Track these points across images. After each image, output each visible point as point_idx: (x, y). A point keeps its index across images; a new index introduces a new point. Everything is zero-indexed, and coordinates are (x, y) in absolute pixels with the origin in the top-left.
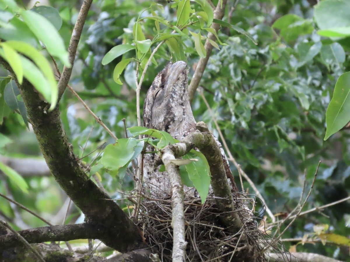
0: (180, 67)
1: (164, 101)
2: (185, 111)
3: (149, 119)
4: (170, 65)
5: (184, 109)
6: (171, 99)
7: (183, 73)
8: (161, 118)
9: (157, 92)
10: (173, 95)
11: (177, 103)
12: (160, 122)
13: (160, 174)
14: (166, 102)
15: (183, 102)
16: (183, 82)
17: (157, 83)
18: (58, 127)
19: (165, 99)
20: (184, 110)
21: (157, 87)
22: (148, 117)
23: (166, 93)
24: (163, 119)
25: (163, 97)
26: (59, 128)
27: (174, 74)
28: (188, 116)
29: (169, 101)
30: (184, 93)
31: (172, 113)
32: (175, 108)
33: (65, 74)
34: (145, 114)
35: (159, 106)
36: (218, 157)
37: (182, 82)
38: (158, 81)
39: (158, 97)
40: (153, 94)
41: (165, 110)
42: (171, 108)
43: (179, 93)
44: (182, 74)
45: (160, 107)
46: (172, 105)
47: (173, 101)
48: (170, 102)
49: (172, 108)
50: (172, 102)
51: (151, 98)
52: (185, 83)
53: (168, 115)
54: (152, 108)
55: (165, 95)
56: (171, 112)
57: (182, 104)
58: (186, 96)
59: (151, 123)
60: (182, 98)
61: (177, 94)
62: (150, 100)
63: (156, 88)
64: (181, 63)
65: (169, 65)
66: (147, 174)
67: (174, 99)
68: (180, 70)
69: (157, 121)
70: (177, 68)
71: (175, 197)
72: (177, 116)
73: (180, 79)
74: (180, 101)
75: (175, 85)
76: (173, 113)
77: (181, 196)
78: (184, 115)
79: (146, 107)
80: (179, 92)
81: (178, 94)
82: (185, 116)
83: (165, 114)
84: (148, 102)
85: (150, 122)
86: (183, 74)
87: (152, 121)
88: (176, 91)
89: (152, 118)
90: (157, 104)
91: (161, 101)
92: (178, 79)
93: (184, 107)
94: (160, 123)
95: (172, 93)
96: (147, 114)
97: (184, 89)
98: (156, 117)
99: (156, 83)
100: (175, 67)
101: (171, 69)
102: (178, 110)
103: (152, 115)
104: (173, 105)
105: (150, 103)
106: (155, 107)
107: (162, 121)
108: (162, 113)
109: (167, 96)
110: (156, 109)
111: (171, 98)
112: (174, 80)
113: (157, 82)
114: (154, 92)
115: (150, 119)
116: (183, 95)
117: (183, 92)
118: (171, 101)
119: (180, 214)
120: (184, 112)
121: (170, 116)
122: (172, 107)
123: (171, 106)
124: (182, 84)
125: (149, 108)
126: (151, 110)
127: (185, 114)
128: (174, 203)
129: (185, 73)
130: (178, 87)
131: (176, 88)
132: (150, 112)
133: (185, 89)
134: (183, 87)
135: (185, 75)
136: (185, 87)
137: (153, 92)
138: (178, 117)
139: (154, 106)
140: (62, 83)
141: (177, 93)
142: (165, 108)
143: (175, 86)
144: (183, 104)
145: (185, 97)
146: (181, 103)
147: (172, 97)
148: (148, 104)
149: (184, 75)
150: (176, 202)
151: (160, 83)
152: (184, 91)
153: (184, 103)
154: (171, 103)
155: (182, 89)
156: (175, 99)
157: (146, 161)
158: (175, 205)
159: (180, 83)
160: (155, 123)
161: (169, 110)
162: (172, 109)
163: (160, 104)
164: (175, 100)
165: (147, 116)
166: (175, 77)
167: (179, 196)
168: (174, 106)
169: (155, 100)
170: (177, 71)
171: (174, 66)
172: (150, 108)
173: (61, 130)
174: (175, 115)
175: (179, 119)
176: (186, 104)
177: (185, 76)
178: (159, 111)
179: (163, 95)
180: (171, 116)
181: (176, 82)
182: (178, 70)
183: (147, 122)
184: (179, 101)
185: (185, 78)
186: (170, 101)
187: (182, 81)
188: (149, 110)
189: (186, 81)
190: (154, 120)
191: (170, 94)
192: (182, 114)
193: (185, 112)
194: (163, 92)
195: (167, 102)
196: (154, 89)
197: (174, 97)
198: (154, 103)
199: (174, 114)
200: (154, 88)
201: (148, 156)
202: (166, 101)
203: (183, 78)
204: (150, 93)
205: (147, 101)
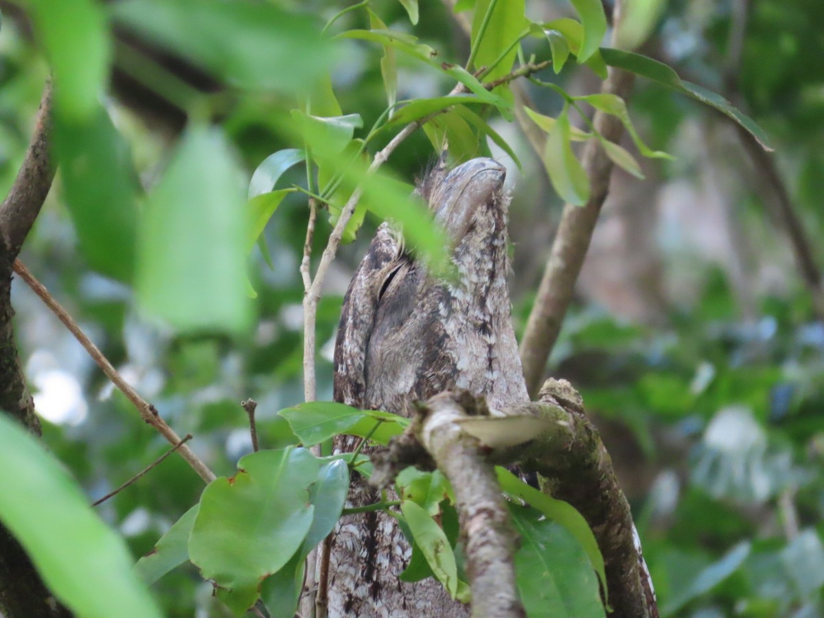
0: (479, 180)
1: (415, 311)
2: (496, 353)
3: (359, 382)
4: (438, 176)
5: (490, 347)
6: (441, 306)
7: (490, 205)
8: (402, 376)
9: (388, 276)
10: (451, 288)
11: (465, 322)
12: (402, 392)
13: (395, 608)
14: (425, 315)
15: (487, 319)
16: (488, 241)
17: (390, 241)
18: (8, 365)
19: (420, 304)
20: (490, 351)
21: (388, 259)
22: (356, 373)
23: (422, 282)
24: (411, 383)
25: (412, 297)
26: (10, 369)
27: (455, 207)
28: (505, 374)
29: (435, 312)
30: (491, 283)
31: (446, 359)
32: (460, 341)
33: (38, 151)
34: (342, 363)
35: (397, 331)
36: (618, 533)
37: (484, 240)
38: (392, 236)
39: (390, 298)
40: (371, 287)
41: (417, 347)
42: (442, 340)
43: (471, 282)
44: (485, 207)
45: (401, 335)
46: (446, 327)
47: (451, 311)
48: (440, 315)
49: (447, 340)
50: (447, 318)
51: (365, 299)
52: (496, 243)
53: (430, 366)
54: (367, 340)
55: (419, 287)
56: (442, 354)
57: (484, 328)
58: (500, 295)
59: (365, 398)
60: (482, 303)
61: (465, 287)
62: (360, 309)
63: (383, 263)
64: (483, 165)
65: (434, 175)
66: (344, 613)
67: (454, 307)
68: (479, 192)
69: (388, 392)
70: (467, 185)
71: (483, 544)
72: (465, 373)
73: (478, 228)
74: (476, 313)
75: (457, 249)
76: (449, 361)
77: (503, 539)
78: (490, 368)
79: (347, 335)
80: (474, 278)
81: (471, 288)
82: (495, 375)
83: (419, 364)
84: (355, 317)
85: (362, 395)
86: (488, 208)
87: (369, 391)
88: (462, 275)
89: (370, 378)
90: (386, 323)
91: (404, 312)
92: (471, 228)
93: (492, 340)
94: (402, 396)
95: (445, 282)
96: (349, 362)
97: (490, 266)
98: (386, 374)
99: (384, 244)
100: (459, 183)
101: (443, 187)
102: (469, 350)
103: (370, 368)
104: (450, 327)
105: (362, 322)
106: (381, 334)
107: (408, 390)
108: (409, 359)
109: (426, 295)
110: (386, 343)
111: (441, 300)
112: (453, 230)
113: (386, 238)
114: (376, 275)
115: (364, 383)
116: (488, 289)
117: (486, 279)
118: (443, 311)
119: (504, 594)
120: (490, 360)
121: (439, 369)
122: (446, 336)
123: (442, 333)
124: (483, 246)
125: (357, 341)
126: (364, 348)
127: (495, 365)
128: (479, 562)
129: (499, 203)
130: (468, 259)
131: (463, 263)
132: (363, 356)
133: (494, 265)
134: (486, 258)
135: (495, 211)
136: (494, 262)
137: (372, 277)
138: (470, 378)
139: (378, 331)
140: (27, 188)
141: (466, 282)
142: (419, 341)
143: (457, 255)
144: (489, 326)
145: (496, 298)
146: (480, 322)
147: (447, 298)
148: (355, 325)
149: (494, 215)
150: (485, 558)
151: (399, 243)
152: (492, 275)
153: (491, 323)
154: (443, 321)
155: (483, 266)
156: (456, 305)
157: (338, 555)
158: (483, 568)
159: (478, 241)
160: (382, 396)
161: (436, 348)
162: (448, 344)
163: (401, 324)
164: (458, 307)
165: (352, 372)
166: (459, 220)
167: (495, 541)
168: (456, 334)
169: (381, 310)
170: (466, 195)
171: (456, 178)
172: (360, 341)
173: (16, 381)
174: (459, 367)
175: (471, 383)
176: (499, 328)
177: (496, 215)
178: (397, 349)
179: (412, 290)
180: (441, 373)
181: (463, 241)
182: (470, 194)
183: (350, 394)
184: (471, 312)
185: (497, 225)
186: (438, 311)
187: (484, 234)
188: (357, 350)
189: (500, 236)
190: (377, 385)
191: (441, 284)
192: (485, 366)
193: (496, 358)
194: (412, 279)
195: (428, 318)
196: (378, 266)
197: (455, 299)
198: (375, 318)
199: (455, 365)
200: (376, 262)
201: (352, 535)
202: (423, 311)
203: (490, 226)
204: (360, 281)
205: (351, 311)
